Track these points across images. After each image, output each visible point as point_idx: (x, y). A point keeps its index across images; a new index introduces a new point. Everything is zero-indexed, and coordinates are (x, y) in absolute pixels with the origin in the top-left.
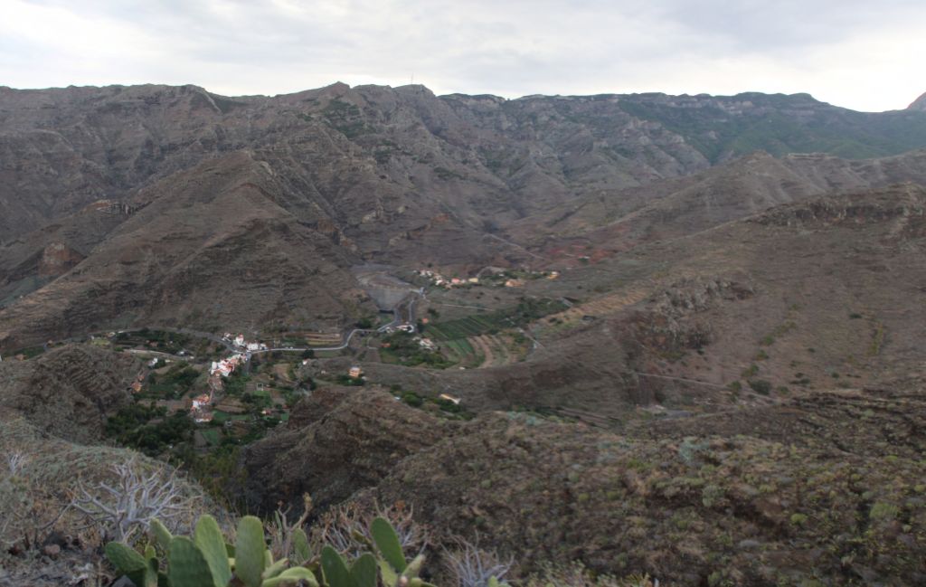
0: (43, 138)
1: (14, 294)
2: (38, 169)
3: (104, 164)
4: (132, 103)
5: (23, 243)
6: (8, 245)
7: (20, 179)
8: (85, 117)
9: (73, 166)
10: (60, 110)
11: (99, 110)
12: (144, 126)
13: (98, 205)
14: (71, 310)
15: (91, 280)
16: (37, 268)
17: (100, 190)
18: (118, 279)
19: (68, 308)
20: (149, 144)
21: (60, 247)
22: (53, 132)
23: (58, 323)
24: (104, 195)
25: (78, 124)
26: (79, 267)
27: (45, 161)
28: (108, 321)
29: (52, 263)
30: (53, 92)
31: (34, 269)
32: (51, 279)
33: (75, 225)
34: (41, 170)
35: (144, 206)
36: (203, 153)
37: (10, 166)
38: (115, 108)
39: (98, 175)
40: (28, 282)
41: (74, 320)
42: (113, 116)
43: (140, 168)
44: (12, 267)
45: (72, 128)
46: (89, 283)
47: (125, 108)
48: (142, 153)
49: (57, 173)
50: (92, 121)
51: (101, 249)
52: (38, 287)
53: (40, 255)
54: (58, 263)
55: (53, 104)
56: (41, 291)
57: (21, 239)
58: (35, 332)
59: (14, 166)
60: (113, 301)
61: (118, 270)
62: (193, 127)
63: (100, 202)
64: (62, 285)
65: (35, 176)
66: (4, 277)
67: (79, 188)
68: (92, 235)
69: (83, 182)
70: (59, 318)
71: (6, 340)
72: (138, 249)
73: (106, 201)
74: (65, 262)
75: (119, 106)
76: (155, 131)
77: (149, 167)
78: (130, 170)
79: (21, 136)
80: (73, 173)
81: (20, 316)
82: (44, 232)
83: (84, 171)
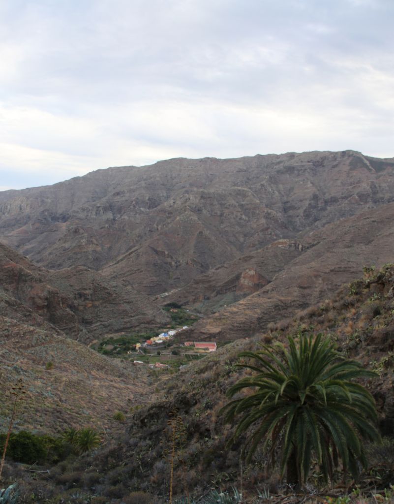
0: (239, 193)
1: (221, 303)
2: (235, 215)
3: (280, 212)
4: (303, 166)
5: (227, 268)
6: (217, 269)
7: (222, 223)
8: (267, 177)
9: (258, 214)
10: (250, 172)
11: (278, 172)
12: (312, 183)
13: (280, 243)
15: (277, 297)
16: (235, 286)
17: (278, 232)
18: (295, 299)
19: (260, 317)
20: (315, 197)
21: (252, 273)
22: (246, 189)
23: (253, 326)
24: (281, 236)
25: (264, 182)
26: (268, 287)
27: (240, 210)
29: (246, 283)
30: (245, 160)
31: (233, 287)
32: (245, 295)
33: (263, 257)
34: (236, 216)
35: (313, 245)
36: (359, 205)
37: (215, 213)
38: (290, 170)
39: (276, 221)
40: (229, 296)
41: (264, 325)
42: (288, 176)
43: (307, 215)
44: (219, 284)
45: (258, 186)
46: (275, 300)
47: (299, 171)
48: (309, 204)
49: (247, 219)
50: (273, 180)
51: (283, 275)
52: (236, 299)
53: (238, 278)
54: (250, 284)
55: (245, 168)
56: (241, 302)
57: (225, 265)
58: (237, 330)
59: (219, 213)
61: (296, 292)
62: (351, 184)
63: (281, 240)
64: (256, 300)
65: (232, 220)
66: (214, 291)
67: (262, 230)
68: (275, 265)
69: (266, 226)
70: (254, 323)
71: (219, 333)
72: (311, 278)
73: (285, 240)
74: (255, 284)
75: (293, 168)
76: (320, 187)
77: (315, 215)
78: (300, 217)
79: (224, 192)
80: (258, 219)
81: (227, 318)
82: (241, 261)
83: (267, 218)
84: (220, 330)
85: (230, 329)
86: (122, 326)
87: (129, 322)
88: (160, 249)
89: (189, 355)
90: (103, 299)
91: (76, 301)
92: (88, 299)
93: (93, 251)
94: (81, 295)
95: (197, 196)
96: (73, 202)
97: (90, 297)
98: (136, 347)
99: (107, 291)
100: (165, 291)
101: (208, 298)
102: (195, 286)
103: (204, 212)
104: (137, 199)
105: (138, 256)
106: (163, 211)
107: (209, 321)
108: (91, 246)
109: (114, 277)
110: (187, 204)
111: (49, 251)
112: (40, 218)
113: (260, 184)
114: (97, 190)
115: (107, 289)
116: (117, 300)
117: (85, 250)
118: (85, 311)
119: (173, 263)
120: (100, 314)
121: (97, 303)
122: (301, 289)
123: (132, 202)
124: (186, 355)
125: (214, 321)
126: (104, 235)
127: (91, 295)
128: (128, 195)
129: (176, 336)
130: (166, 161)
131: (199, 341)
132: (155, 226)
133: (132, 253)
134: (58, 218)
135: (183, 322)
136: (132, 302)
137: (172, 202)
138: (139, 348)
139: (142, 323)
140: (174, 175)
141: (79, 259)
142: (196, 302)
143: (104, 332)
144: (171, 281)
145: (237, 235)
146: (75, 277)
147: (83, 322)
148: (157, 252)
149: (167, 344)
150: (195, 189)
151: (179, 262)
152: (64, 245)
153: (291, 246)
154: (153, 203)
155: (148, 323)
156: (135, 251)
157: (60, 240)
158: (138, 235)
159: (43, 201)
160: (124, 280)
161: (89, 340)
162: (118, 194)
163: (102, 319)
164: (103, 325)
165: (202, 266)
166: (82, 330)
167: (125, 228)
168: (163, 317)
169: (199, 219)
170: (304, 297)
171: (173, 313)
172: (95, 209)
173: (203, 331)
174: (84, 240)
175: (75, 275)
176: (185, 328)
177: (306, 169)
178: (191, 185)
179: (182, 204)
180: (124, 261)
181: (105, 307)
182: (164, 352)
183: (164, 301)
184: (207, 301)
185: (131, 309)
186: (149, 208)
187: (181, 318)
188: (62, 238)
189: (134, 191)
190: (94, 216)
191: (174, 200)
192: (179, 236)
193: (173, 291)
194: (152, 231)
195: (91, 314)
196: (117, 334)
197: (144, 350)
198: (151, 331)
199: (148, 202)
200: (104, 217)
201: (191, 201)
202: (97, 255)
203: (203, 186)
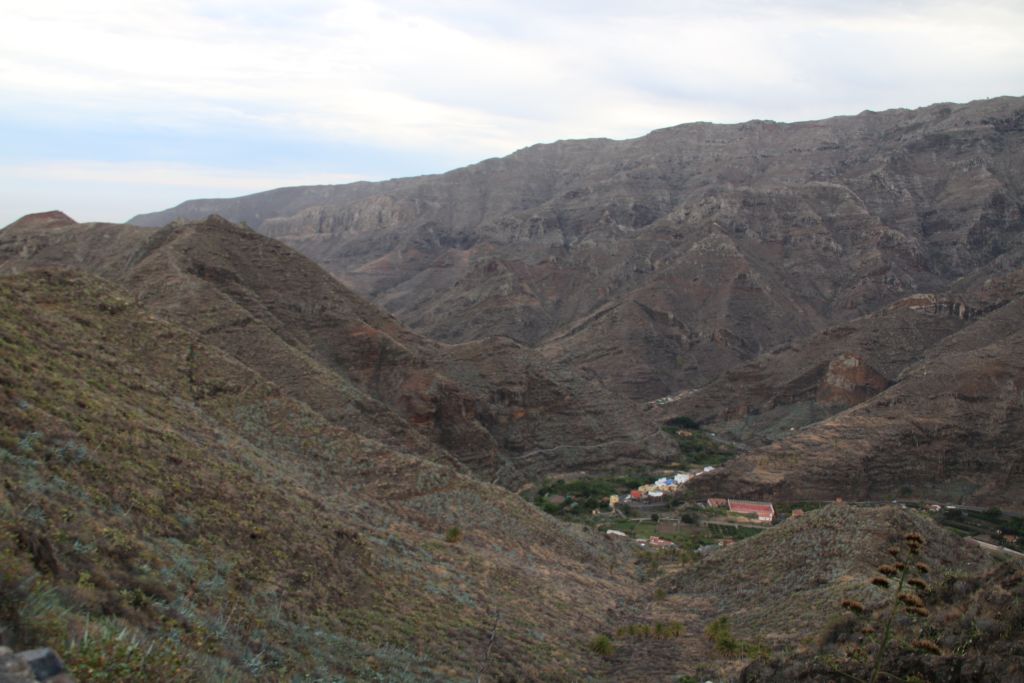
0: (824, 194)
1: (782, 423)
2: (813, 241)
3: (914, 234)
4: (971, 133)
5: (797, 351)
6: (776, 352)
7: (787, 256)
8: (886, 159)
9: (866, 239)
10: (847, 150)
11: (912, 147)
12: (989, 170)
13: (913, 302)
14: (872, 459)
15: (907, 417)
16: (815, 389)
17: (908, 278)
18: (951, 423)
19: (870, 456)
20: (998, 202)
21: (852, 362)
22: (838, 186)
23: (853, 474)
24: (914, 286)
25: (879, 171)
26: (888, 394)
27: (825, 230)
28: (929, 485)
29: (838, 384)
30: (837, 123)
31: (810, 390)
32: (835, 410)
33: (876, 331)
34: (818, 243)
35: (993, 307)
37: (772, 237)
38: (940, 142)
39: (905, 254)
40: (801, 409)
41: (877, 475)
42: (934, 155)
43: (976, 241)
44: (780, 384)
45: (866, 178)
46: (903, 422)
47: (959, 143)
48: (983, 217)
49: (840, 248)
50: (898, 166)
51: (923, 369)
52: (815, 416)
53: (821, 371)
54: (847, 386)
55: (837, 141)
56: (828, 423)
57: (795, 346)
58: (818, 481)
59: (780, 236)
60: (940, 457)
61: (952, 408)
63: (917, 296)
64: (861, 420)
65: (809, 252)
66: (768, 397)
67: (874, 274)
68: (902, 348)
69: (881, 264)
70: (855, 468)
71: (780, 485)
72: (989, 378)
73: (927, 296)
74: (856, 387)
75: (947, 137)
76: (1011, 178)
77: (995, 242)
78: (959, 246)
79: (791, 193)
80: (864, 250)
81: (798, 455)
82: (828, 337)
83: (884, 248)
84: (782, 478)
85: (805, 479)
86: (581, 460)
87: (595, 451)
88: (657, 308)
89: (716, 525)
90: (545, 404)
91: (493, 406)
92: (516, 403)
93: (524, 307)
94: (503, 395)
95: (734, 200)
96: (484, 209)
97: (520, 399)
98: (608, 502)
99: (553, 388)
100: (667, 392)
101: (757, 412)
102: (729, 385)
103: (750, 233)
104: (614, 205)
105: (614, 320)
106: (665, 231)
107: (759, 458)
108: (519, 297)
109: (565, 361)
110: (714, 218)
111: (436, 305)
112: (418, 240)
113: (869, 175)
114: (533, 186)
115: (555, 385)
116: (574, 407)
117: (508, 306)
118: (510, 426)
119: (684, 338)
120: (540, 433)
121: (533, 412)
122: (963, 402)
123: (603, 211)
124: (710, 526)
125: (771, 460)
126: (547, 278)
127: (523, 395)
128: (595, 197)
129: (690, 485)
130: (668, 129)
131: (737, 498)
132: (648, 261)
133: (601, 314)
134: (455, 241)
135: (703, 457)
136: (601, 412)
137: (682, 213)
138: (616, 505)
139: (621, 455)
140: (685, 159)
141: (496, 323)
142: (731, 418)
143: (547, 468)
144: (679, 374)
145: (818, 283)
146: (491, 358)
147: (506, 447)
148: (651, 314)
149: (671, 501)
150: (730, 187)
151: (697, 335)
152: (465, 294)
153: (940, 308)
154: (643, 216)
155: (634, 455)
156: (607, 311)
157: (457, 283)
158: (614, 278)
159: (424, 206)
160: (584, 369)
161: (515, 483)
162: (575, 194)
163: (541, 443)
164: (545, 455)
165: (743, 345)
166: (503, 463)
167: (589, 264)
168: (663, 445)
169: (738, 248)
170: (970, 418)
171: (683, 437)
172: (528, 224)
173: (747, 479)
174: (506, 286)
175: (490, 355)
176: (707, 469)
177: (977, 140)
178: (722, 178)
179: (703, 217)
180: (586, 329)
181: (549, 420)
182: (666, 516)
183: (665, 413)
184: (751, 418)
185: (601, 426)
186: (635, 225)
187: (698, 449)
188: (462, 281)
189: (607, 189)
190: (527, 239)
191: (686, 208)
192: (698, 283)
193: (683, 394)
194: (641, 272)
195: (523, 431)
196: (571, 474)
197: (626, 509)
198: (638, 472)
199: (633, 212)
200: (546, 241)
201: (723, 212)
202: (533, 316)
203: (747, 180)
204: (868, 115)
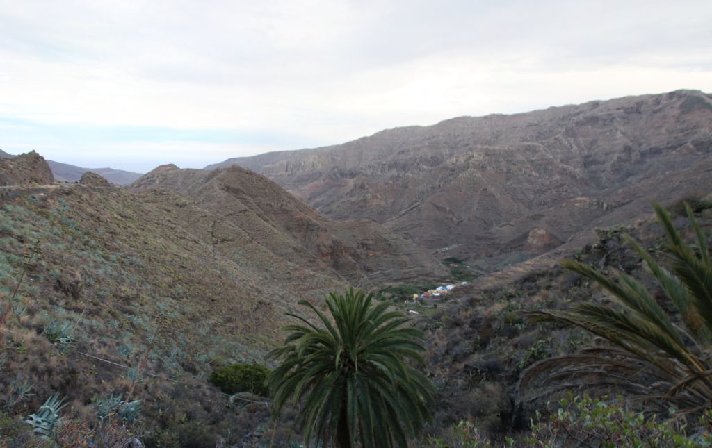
0: (528, 149)
1: (505, 262)
2: (523, 172)
3: (579, 167)
5: (512, 226)
6: (502, 226)
7: (508, 179)
8: (564, 130)
9: (551, 170)
10: (541, 126)
11: (577, 123)
12: (622, 133)
13: (577, 202)
16: (522, 245)
17: (576, 189)
20: (628, 150)
21: (542, 232)
22: (536, 144)
24: (580, 194)
25: (559, 136)
26: (561, 249)
27: (529, 166)
29: (534, 243)
30: (536, 114)
31: (520, 246)
32: (533, 256)
33: (555, 216)
34: (525, 172)
35: (623, 204)
36: (695, 155)
37: (501, 170)
38: (594, 120)
39: (574, 177)
40: (515, 255)
42: (590, 127)
43: (616, 170)
44: (503, 242)
45: (552, 140)
47: (604, 120)
48: (618, 158)
49: (537, 175)
50: (571, 133)
51: (581, 236)
52: (523, 259)
53: (525, 236)
54: (540, 244)
55: (536, 122)
56: (528, 262)
57: (511, 223)
59: (505, 170)
62: (682, 131)
63: (578, 199)
64: (545, 261)
65: (520, 177)
66: (497, 249)
67: (557, 187)
68: (570, 225)
69: (560, 182)
73: (584, 198)
74: (545, 245)
75: (597, 118)
76: (635, 137)
78: (606, 172)
79: (511, 148)
80: (551, 175)
82: (529, 219)
83: (562, 174)
86: (401, 276)
87: (407, 273)
88: (441, 205)
90: (384, 250)
91: (358, 250)
92: (370, 249)
93: (377, 205)
94: (364, 245)
95: (481, 153)
96: (360, 160)
97: (372, 247)
98: (413, 297)
99: (387, 242)
100: (446, 245)
101: (491, 256)
102: (476, 242)
103: (489, 168)
104: (422, 157)
105: (419, 211)
106: (446, 168)
107: (490, 278)
108: (375, 200)
109: (395, 230)
110: (470, 161)
113: (553, 138)
114: (383, 148)
116: (397, 251)
117: (370, 204)
118: (367, 260)
119: (455, 219)
120: (381, 263)
121: (378, 253)
123: (416, 159)
126: (388, 191)
127: (373, 245)
128: (412, 153)
129: (453, 290)
132: (437, 183)
133: (414, 208)
134: (347, 174)
135: (462, 277)
136: (411, 254)
137: (454, 160)
138: (416, 299)
139: (420, 275)
140: (457, 134)
142: (478, 258)
143: (384, 280)
144: (452, 237)
145: (526, 192)
146: (358, 228)
147: (364, 269)
148: (438, 208)
150: (479, 146)
151: (461, 218)
152: (350, 199)
153: (592, 204)
154: (435, 161)
155: (427, 275)
156: (416, 206)
157: (347, 194)
158: (420, 191)
160: (405, 234)
162: (403, 152)
163: (382, 268)
164: (383, 274)
165: (485, 223)
166: (363, 277)
167: (408, 185)
168: (442, 270)
169: (482, 176)
171: (453, 267)
172: (381, 166)
174: (369, 195)
176: (463, 283)
177: (614, 118)
178: (475, 143)
179: (465, 161)
180: (406, 215)
181: (386, 257)
183: (444, 255)
184: (488, 259)
185: (411, 261)
186: (432, 166)
187: (460, 273)
188: (349, 193)
189: (418, 149)
190: (380, 173)
191: (457, 157)
192: (462, 193)
193: (454, 246)
194: (434, 188)
195: (373, 262)
196: (396, 283)
197: (422, 301)
198: (428, 283)
199: (431, 160)
200: (389, 174)
201: (475, 159)
202: (381, 209)
203: (489, 143)
204: (553, 109)
